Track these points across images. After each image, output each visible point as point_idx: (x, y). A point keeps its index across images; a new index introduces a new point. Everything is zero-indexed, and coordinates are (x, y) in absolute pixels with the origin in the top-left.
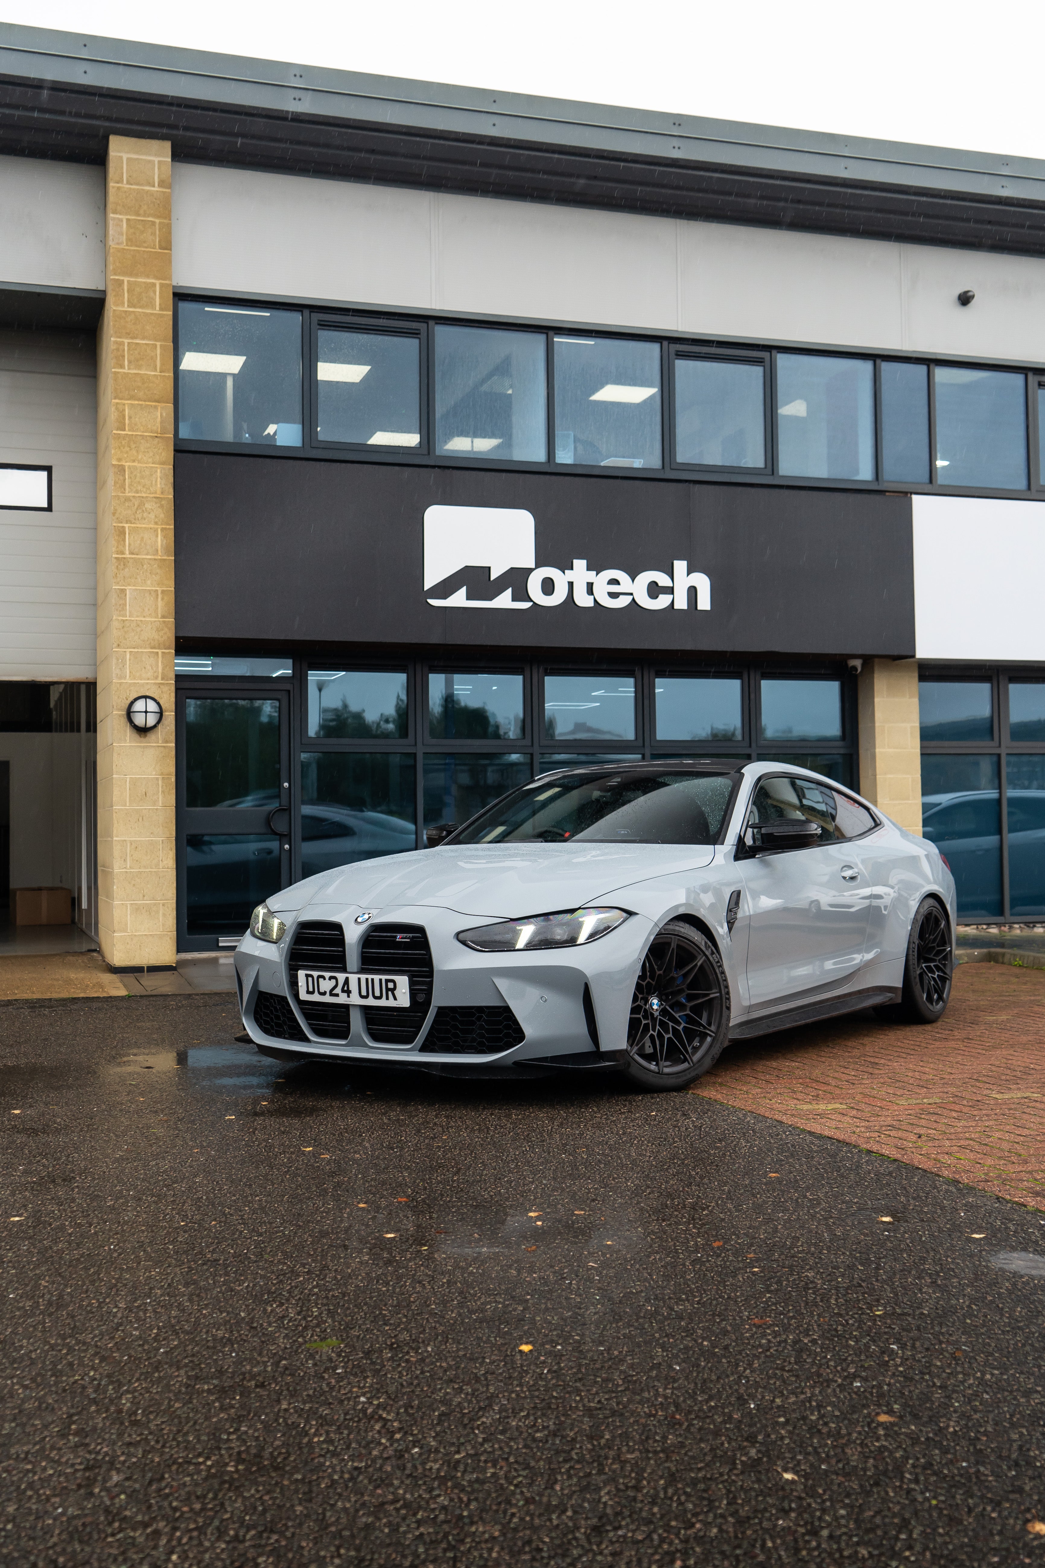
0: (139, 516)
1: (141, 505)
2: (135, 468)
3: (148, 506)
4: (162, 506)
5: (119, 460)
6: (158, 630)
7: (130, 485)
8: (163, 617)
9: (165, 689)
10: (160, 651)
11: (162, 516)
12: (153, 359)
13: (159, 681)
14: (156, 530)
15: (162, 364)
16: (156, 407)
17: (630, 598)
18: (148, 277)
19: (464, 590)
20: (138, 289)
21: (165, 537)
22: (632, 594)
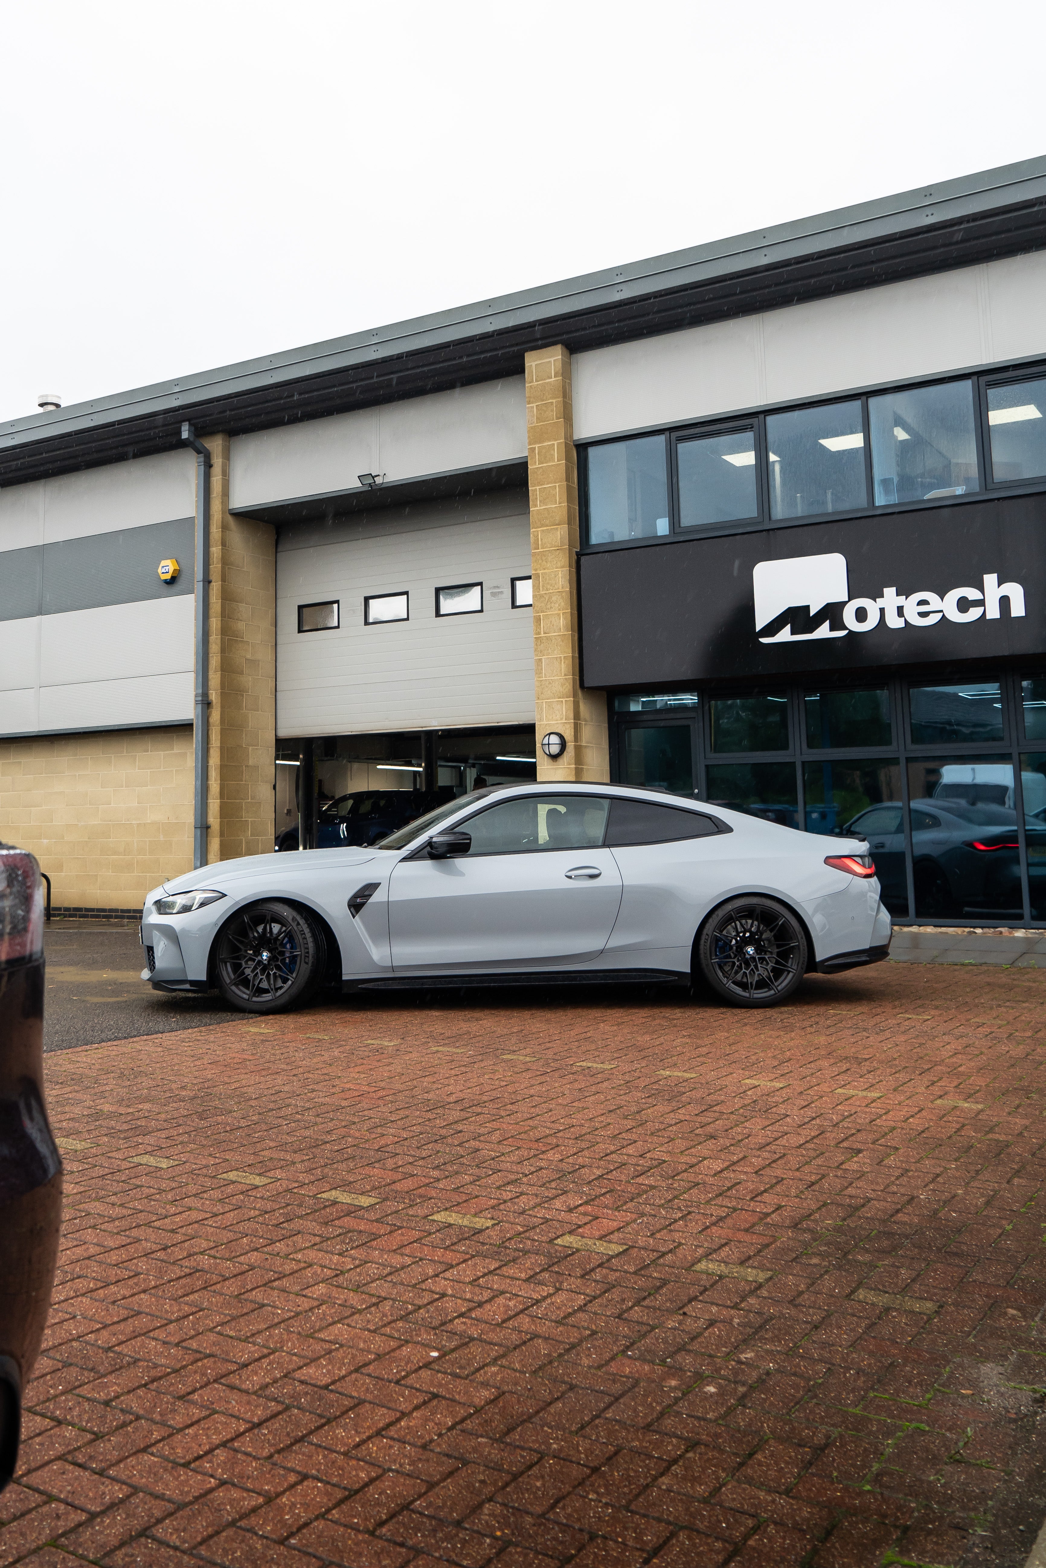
0: (549, 606)
1: (550, 598)
2: (545, 573)
3: (554, 598)
4: (562, 597)
5: (536, 570)
6: (562, 685)
7: (543, 586)
8: (565, 675)
9: (568, 726)
10: (564, 700)
11: (563, 604)
12: (555, 496)
13: (564, 721)
14: (559, 615)
15: (560, 498)
16: (557, 529)
17: (940, 615)
18: (550, 441)
19: (788, 627)
20: (544, 451)
21: (565, 618)
22: (941, 611)
